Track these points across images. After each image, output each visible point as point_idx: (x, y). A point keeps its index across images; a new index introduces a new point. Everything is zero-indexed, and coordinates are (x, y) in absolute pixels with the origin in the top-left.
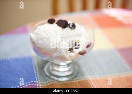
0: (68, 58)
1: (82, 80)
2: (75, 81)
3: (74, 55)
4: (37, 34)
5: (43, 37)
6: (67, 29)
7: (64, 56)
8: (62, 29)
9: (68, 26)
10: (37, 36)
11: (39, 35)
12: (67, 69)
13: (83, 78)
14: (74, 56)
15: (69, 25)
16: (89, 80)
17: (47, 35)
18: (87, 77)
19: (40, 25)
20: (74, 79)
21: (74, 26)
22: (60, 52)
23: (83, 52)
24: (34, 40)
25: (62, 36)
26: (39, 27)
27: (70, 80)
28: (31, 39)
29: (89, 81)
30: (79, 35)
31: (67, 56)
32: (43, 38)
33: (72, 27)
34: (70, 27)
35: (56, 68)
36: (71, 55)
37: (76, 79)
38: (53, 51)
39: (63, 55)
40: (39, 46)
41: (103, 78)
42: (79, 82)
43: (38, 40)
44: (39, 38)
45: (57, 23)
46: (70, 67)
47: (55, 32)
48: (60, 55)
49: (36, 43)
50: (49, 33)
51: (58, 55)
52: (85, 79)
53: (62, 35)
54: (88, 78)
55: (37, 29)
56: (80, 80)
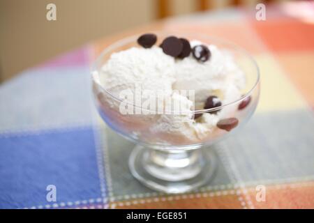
0: (189, 137)
1: (225, 193)
2: (205, 195)
3: (206, 130)
4: (110, 75)
5: (125, 82)
6: (188, 62)
7: (179, 132)
8: (176, 62)
9: (191, 54)
10: (110, 80)
11: (114, 79)
12: (186, 162)
13: (226, 189)
14: (206, 133)
15: (193, 51)
16: (242, 195)
17: (136, 77)
18: (236, 186)
19: (118, 50)
20: (203, 190)
21: (205, 54)
22: (168, 122)
23: (230, 123)
24: (102, 91)
25: (174, 80)
26: (114, 56)
27: (192, 192)
28: (95, 87)
29: (240, 199)
30: (220, 78)
31: (186, 133)
32: (124, 85)
33: (201, 56)
34: (194, 56)
35: (158, 160)
36: (197, 131)
37: (209, 188)
38: (151, 119)
39: (177, 130)
40: (115, 106)
41: (278, 187)
42: (215, 197)
43: (111, 90)
44: (114, 85)
45: (161, 46)
46: (194, 158)
47: (157, 69)
48: (169, 130)
49: (108, 98)
50: (141, 72)
51: (164, 130)
52: (232, 192)
53: (175, 77)
54: (239, 188)
55: (110, 61)
56: (218, 194)
